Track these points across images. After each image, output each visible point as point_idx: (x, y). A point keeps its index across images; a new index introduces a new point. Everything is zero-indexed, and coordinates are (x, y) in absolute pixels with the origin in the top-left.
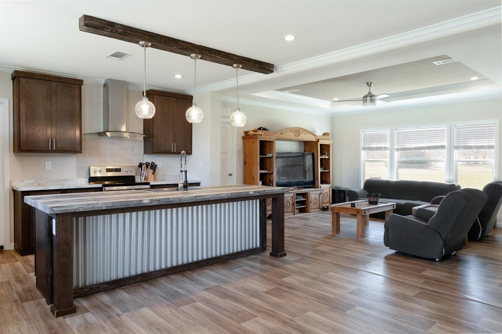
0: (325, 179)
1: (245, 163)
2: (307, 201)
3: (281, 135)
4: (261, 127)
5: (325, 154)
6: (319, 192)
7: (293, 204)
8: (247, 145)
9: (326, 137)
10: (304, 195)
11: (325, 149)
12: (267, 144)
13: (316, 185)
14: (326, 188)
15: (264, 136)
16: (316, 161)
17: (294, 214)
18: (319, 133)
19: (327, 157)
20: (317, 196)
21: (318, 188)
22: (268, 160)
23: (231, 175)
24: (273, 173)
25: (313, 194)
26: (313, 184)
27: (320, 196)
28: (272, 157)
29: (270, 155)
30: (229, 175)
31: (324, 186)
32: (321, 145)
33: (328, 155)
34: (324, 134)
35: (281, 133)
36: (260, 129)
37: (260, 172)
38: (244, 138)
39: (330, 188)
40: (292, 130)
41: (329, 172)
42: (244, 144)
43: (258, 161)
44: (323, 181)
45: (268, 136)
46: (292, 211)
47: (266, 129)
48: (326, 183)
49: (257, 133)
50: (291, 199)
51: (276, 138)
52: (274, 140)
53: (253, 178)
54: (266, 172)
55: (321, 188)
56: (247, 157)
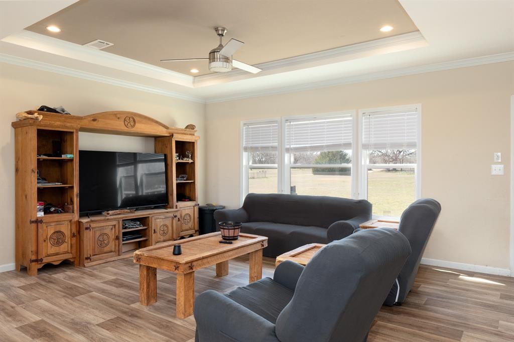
0: (185, 193)
1: (17, 170)
2: (147, 230)
3: (95, 123)
4: (46, 107)
5: (188, 157)
6: (171, 215)
7: (117, 238)
8: (20, 138)
9: (188, 131)
10: (143, 221)
11: (184, 148)
12: (68, 137)
13: (170, 203)
14: (186, 208)
15: (56, 124)
16: (169, 167)
17: (119, 255)
18: (181, 125)
19: (190, 161)
20: (168, 222)
21: (173, 208)
22: (69, 164)
24: (72, 187)
25: (159, 218)
26: (161, 201)
27: (174, 221)
28: (71, 160)
29: (69, 156)
31: (181, 204)
32: (177, 142)
33: (193, 157)
34: (187, 127)
35: (94, 120)
36: (42, 109)
37: (40, 185)
38: (15, 125)
39: (194, 206)
40: (118, 116)
41: (194, 182)
42: (16, 135)
43: (34, 165)
44: (181, 197)
45: (58, 123)
46: (113, 250)
47: (57, 110)
48: (191, 198)
49: (30, 116)
50: (112, 229)
51: (79, 126)
52: (75, 131)
53: (26, 198)
54: (59, 185)
55: (176, 208)
56: (19, 159)
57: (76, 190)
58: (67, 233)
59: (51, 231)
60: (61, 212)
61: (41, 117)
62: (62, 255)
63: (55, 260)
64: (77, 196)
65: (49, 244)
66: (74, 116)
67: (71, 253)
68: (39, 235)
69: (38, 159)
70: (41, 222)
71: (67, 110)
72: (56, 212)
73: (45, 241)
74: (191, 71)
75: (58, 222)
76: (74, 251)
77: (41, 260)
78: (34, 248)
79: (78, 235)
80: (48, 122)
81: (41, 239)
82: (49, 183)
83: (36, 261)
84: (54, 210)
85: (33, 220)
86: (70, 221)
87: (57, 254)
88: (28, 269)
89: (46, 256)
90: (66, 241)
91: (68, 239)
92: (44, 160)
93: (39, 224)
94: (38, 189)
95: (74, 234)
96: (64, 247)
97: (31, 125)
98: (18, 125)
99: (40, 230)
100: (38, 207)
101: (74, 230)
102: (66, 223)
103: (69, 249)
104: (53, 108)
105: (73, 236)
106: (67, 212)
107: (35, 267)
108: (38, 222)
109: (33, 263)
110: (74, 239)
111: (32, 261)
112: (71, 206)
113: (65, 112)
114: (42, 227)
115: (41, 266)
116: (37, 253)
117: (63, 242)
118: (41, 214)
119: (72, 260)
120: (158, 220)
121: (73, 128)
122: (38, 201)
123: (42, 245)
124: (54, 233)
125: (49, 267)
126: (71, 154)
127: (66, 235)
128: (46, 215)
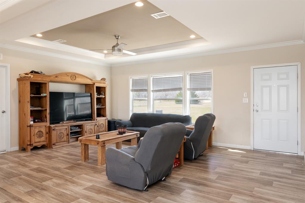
0: (101, 113)
1: (20, 102)
2: (82, 132)
3: (57, 78)
4: (34, 71)
5: (102, 95)
6: (94, 124)
7: (68, 135)
8: (21, 86)
9: (102, 81)
10: (80, 126)
11: (100, 90)
12: (44, 85)
13: (93, 118)
14: (102, 121)
15: (38, 79)
16: (93, 100)
17: (69, 143)
18: (99, 78)
19: (104, 97)
20: (92, 127)
21: (95, 120)
22: (44, 98)
23: (4, 112)
24: (46, 110)
25: (88, 125)
26: (89, 117)
27: (95, 127)
28: (46, 97)
29: (44, 95)
30: (2, 112)
31: (99, 119)
32: (97, 87)
33: (105, 95)
34: (101, 80)
35: (56, 77)
36: (32, 72)
37: (31, 109)
38: (19, 80)
39: (105, 120)
40: (68, 75)
41: (105, 108)
42: (19, 85)
43: (29, 99)
44: (99, 115)
45: (40, 79)
46: (66, 141)
47: (39, 72)
48: (104, 116)
49: (27, 76)
50: (65, 130)
51: (49, 80)
52: (47, 82)
53: (25, 115)
54: (40, 109)
55: (97, 120)
56: (21, 96)
57: (48, 111)
58: (44, 132)
59: (37, 131)
60: (41, 122)
61: (32, 76)
62: (41, 143)
63: (39, 145)
64: (48, 114)
65: (36, 137)
66: (47, 75)
67: (46, 142)
68: (32, 132)
69: (31, 96)
70: (32, 126)
71: (44, 72)
72: (38, 122)
73: (34, 135)
74: (104, 52)
75: (40, 127)
76: (47, 140)
77: (32, 144)
78: (29, 139)
79: (49, 133)
80: (35, 78)
81: (32, 135)
82: (35, 108)
83: (30, 145)
84: (37, 121)
85: (28, 125)
86: (46, 126)
87: (39, 142)
88: (26, 149)
89: (34, 143)
90: (44, 136)
91: (44, 135)
92: (33, 97)
93: (31, 127)
94: (31, 110)
95: (47, 132)
96: (43, 139)
97: (27, 80)
98: (20, 80)
99: (32, 130)
100: (31, 119)
101: (47, 131)
102: (44, 127)
103: (45, 140)
104: (36, 71)
105: (47, 133)
106: (44, 122)
107: (30, 148)
108: (31, 126)
109: (29, 146)
110: (47, 135)
111: (28, 145)
112: (45, 119)
113: (43, 73)
114: (33, 129)
115: (32, 148)
116: (30, 141)
117: (42, 136)
118: (32, 123)
119: (46, 145)
120: (88, 126)
121: (47, 81)
122: (31, 116)
123: (33, 138)
124: (38, 132)
125: (36, 148)
126: (45, 93)
127: (44, 133)
128: (34, 123)
